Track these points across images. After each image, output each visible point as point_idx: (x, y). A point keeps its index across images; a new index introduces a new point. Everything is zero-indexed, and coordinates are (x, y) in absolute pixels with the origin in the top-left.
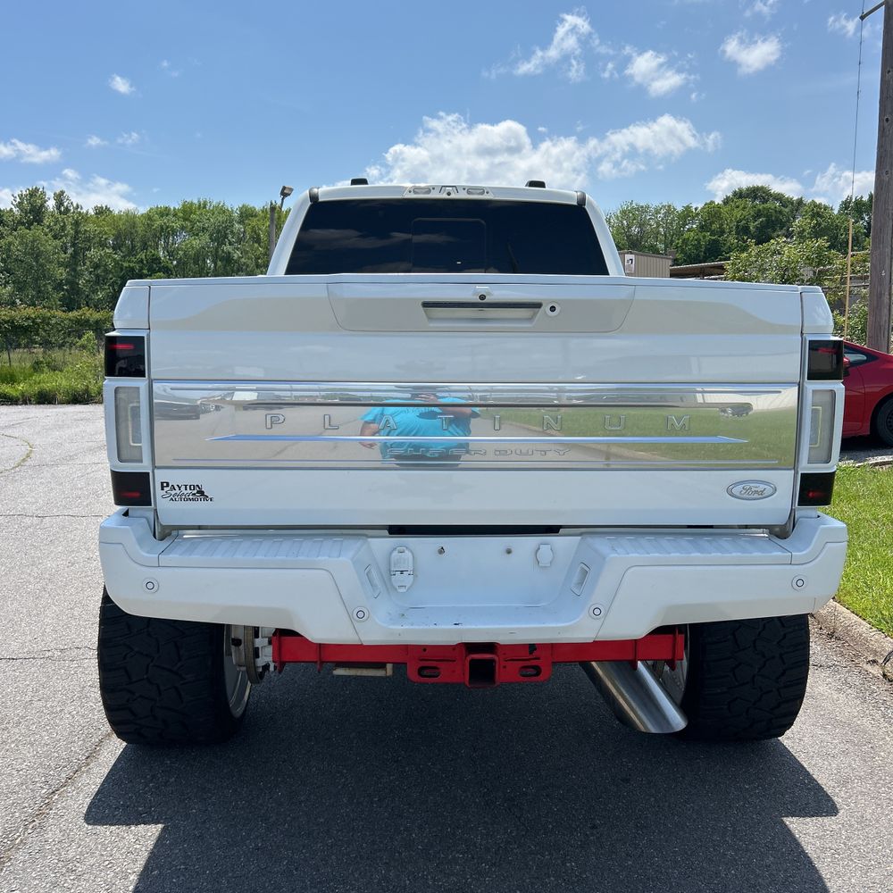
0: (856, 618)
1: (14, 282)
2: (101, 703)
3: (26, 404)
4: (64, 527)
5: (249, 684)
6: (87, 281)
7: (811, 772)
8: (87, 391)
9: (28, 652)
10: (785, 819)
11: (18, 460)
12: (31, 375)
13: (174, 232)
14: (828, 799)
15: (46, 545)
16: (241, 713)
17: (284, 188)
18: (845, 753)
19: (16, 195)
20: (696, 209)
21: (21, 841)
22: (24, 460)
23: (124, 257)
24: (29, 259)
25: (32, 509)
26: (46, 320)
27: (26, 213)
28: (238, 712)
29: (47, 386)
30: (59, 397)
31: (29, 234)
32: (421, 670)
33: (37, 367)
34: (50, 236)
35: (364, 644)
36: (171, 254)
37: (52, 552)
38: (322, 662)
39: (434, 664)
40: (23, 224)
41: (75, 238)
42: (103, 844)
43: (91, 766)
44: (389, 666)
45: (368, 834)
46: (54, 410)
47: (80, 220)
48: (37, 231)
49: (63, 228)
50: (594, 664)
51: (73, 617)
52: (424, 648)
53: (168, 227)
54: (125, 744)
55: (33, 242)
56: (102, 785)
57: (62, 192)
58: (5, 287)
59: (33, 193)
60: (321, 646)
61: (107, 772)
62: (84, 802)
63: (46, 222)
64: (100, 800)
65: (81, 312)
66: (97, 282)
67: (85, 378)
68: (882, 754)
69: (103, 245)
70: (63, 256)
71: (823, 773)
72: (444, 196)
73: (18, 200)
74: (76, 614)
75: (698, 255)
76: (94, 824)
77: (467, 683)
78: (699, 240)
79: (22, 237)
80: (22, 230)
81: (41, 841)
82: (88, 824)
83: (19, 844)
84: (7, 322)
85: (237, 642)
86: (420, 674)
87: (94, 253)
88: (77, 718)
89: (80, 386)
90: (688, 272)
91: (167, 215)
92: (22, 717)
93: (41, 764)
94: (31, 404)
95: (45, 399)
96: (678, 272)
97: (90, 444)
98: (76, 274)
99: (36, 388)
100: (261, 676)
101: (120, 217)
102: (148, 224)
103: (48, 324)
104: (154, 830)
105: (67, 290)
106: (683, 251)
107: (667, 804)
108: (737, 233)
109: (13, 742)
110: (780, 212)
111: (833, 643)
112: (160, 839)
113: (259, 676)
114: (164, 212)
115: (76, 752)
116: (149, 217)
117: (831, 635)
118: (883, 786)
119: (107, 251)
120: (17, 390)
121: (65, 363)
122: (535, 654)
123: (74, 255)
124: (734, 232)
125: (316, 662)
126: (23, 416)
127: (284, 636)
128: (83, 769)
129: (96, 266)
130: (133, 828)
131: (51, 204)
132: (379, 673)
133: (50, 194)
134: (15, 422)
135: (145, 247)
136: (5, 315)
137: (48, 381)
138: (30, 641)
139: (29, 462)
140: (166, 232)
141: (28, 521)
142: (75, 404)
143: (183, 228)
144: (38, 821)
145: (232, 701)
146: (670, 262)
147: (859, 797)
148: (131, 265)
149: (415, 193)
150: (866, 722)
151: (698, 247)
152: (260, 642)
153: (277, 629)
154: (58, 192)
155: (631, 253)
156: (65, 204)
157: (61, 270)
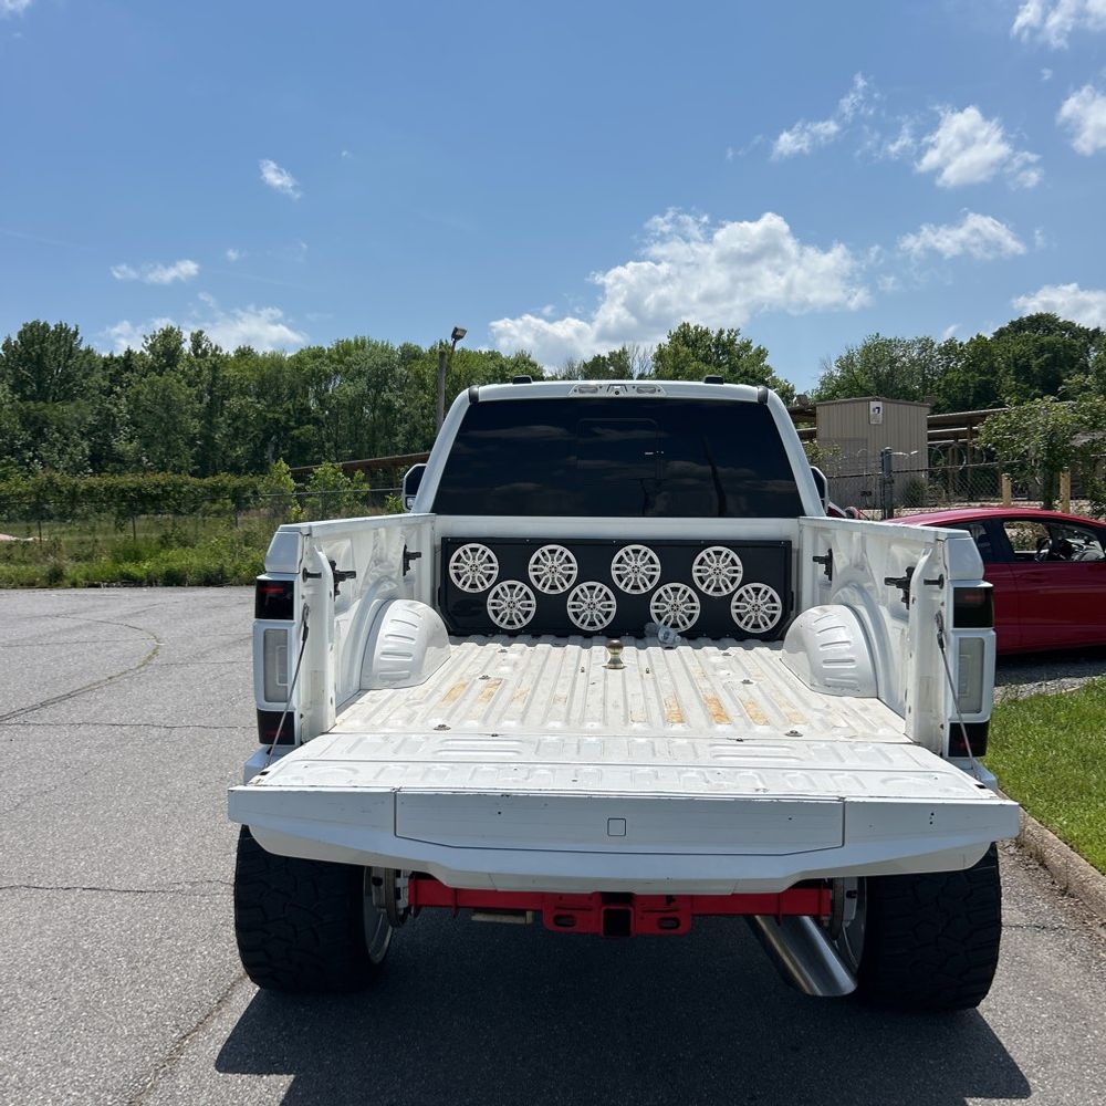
0: (1093, 871)
1: (140, 437)
2: (235, 943)
3: (152, 586)
4: (194, 740)
5: (390, 928)
6: (226, 435)
7: (1008, 1048)
8: (221, 571)
9: (158, 885)
10: (967, 1100)
11: (143, 657)
12: (158, 551)
13: (328, 377)
14: (1023, 1080)
15: (175, 761)
16: (381, 959)
17: (456, 330)
18: (1052, 1029)
19: (148, 336)
20: (961, 345)
21: (152, 1086)
22: (150, 658)
23: (268, 406)
24: (159, 410)
25: (159, 718)
26: (177, 487)
27: (158, 357)
28: (378, 957)
29: (176, 566)
30: (190, 578)
31: (160, 381)
32: (557, 919)
33: (165, 542)
34: (183, 383)
35: (499, 890)
36: (322, 402)
37: (181, 770)
38: (457, 907)
39: (568, 912)
40: (154, 369)
41: (213, 384)
42: (234, 1092)
43: (223, 1009)
44: (529, 914)
45: (508, 1094)
46: (183, 594)
47: (218, 362)
48: (170, 378)
49: (199, 374)
50: (757, 917)
51: (204, 846)
52: (560, 896)
53: (319, 371)
54: (258, 988)
55: (164, 390)
56: (234, 1031)
57: (201, 332)
58: (131, 442)
59: (168, 334)
60: (456, 891)
61: (239, 1017)
62: (215, 1049)
63: (180, 367)
64: (231, 1047)
65: (218, 478)
66: (235, 436)
67: (220, 555)
68: (1096, 1032)
69: (244, 392)
70: (198, 406)
71: (1020, 1051)
72: (613, 395)
73: (150, 342)
74: (207, 842)
75: (965, 400)
76: (225, 1072)
77: (602, 934)
78: (966, 382)
79: (152, 384)
80: (153, 376)
81: (172, 1087)
82: (220, 1072)
83: (150, 1089)
84: (134, 490)
85: (378, 881)
86: (556, 924)
87: (234, 403)
88: (208, 958)
89: (214, 565)
90: (951, 422)
91: (320, 357)
92: (152, 956)
93: (172, 1006)
94: (157, 586)
95: (173, 580)
96: (937, 422)
97: (225, 638)
98: (211, 426)
99: (164, 568)
100: (403, 919)
101: (265, 360)
102: (297, 368)
103: (180, 492)
104: (286, 1081)
105: (200, 446)
106: (946, 394)
107: (837, 1077)
108: (1016, 373)
109: (142, 982)
110: (1071, 346)
111: (1065, 902)
112: (291, 1091)
113: (398, 920)
114: (317, 354)
115: (207, 995)
116: (298, 359)
117: (1064, 892)
118: (1089, 1067)
119: (249, 400)
120: (142, 569)
121: (197, 537)
122: (673, 905)
123: (210, 406)
124: (1011, 372)
125: (451, 906)
126: (148, 601)
127: (420, 878)
128: (214, 1013)
129: (235, 418)
130: (265, 1077)
131: (187, 347)
132: (519, 920)
133: (186, 335)
134: (139, 610)
135: (293, 395)
136: (131, 482)
137: (179, 559)
138: (159, 872)
139: (156, 660)
140: (319, 377)
141: (155, 732)
142: (208, 586)
143: (337, 372)
144: (168, 1067)
145: (372, 945)
146: (928, 411)
147: (1059, 1079)
148: (277, 416)
149: (581, 392)
150: (1086, 996)
151: (965, 389)
152: (402, 882)
153: (413, 872)
154: (195, 332)
155: (878, 400)
156: (204, 346)
157: (195, 422)
